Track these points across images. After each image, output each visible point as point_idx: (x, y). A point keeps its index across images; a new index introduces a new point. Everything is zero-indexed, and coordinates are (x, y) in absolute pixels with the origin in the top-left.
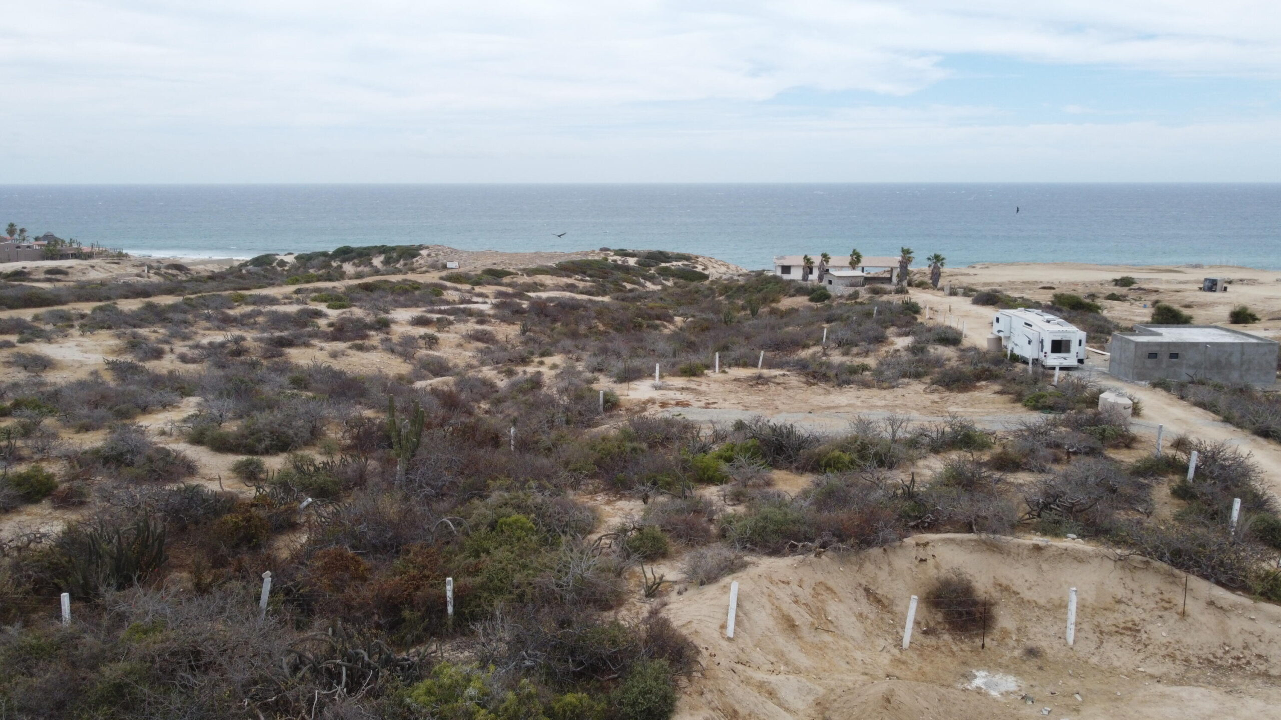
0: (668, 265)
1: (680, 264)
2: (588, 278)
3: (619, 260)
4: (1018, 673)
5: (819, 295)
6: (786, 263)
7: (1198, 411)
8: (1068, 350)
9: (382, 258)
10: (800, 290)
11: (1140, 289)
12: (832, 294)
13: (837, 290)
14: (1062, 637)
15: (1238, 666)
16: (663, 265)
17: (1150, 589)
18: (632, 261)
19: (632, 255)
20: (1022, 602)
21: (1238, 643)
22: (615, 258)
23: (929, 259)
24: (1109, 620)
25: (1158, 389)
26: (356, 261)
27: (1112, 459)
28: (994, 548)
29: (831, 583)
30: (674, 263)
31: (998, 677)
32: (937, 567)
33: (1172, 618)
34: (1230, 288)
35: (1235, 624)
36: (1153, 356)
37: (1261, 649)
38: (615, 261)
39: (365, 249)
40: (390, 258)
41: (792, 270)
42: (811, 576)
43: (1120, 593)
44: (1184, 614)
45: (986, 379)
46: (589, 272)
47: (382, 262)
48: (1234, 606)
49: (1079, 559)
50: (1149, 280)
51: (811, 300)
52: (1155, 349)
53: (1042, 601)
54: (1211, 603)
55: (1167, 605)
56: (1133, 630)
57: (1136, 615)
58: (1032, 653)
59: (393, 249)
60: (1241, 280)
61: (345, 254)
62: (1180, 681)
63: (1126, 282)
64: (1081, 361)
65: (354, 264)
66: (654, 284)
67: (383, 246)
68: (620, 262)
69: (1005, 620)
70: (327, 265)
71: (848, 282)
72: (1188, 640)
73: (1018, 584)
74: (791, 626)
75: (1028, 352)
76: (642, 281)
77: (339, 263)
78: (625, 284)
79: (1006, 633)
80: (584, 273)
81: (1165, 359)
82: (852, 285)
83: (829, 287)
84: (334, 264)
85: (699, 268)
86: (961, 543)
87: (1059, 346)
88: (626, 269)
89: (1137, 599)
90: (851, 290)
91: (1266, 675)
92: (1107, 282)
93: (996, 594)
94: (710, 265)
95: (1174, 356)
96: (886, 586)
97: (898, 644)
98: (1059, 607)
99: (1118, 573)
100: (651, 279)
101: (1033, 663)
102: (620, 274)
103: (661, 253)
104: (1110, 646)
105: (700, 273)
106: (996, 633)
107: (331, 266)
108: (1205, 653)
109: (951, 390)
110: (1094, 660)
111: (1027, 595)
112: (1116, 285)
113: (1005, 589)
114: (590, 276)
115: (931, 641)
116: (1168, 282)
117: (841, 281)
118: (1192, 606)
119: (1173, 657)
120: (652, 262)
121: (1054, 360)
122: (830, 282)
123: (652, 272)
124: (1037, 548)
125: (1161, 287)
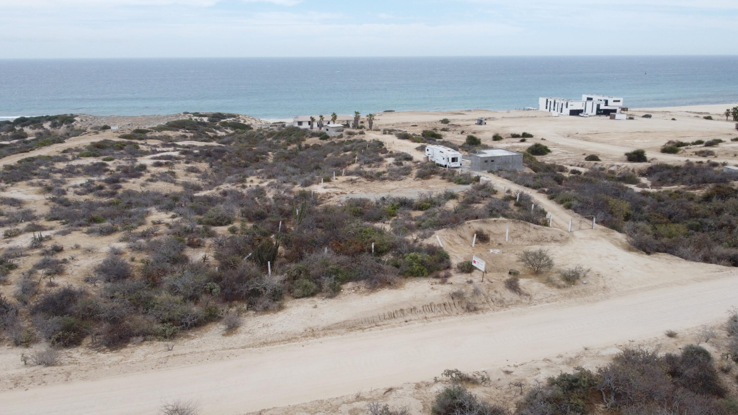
0: (225, 120)
1: (231, 119)
2: (187, 131)
3: (199, 119)
4: (499, 249)
5: (324, 136)
6: (300, 120)
7: (506, 180)
8: (457, 161)
9: (49, 123)
10: (314, 135)
11: (452, 125)
12: (330, 135)
13: (331, 133)
14: (505, 240)
15: (542, 240)
16: (223, 120)
17: (521, 227)
18: (205, 119)
19: (205, 116)
20: (494, 234)
21: (541, 236)
22: (195, 118)
23: (367, 116)
24: (514, 235)
25: (490, 174)
26: (32, 126)
27: (494, 198)
28: (485, 222)
29: (453, 234)
30: (228, 119)
31: (495, 250)
32: (473, 228)
33: (527, 232)
34: (488, 122)
35: (540, 232)
36: (486, 161)
37: (546, 236)
38: (196, 120)
39: (36, 118)
40: (56, 123)
41: (303, 123)
42: (449, 234)
43: (515, 229)
44: (529, 231)
45: (433, 174)
46: (186, 127)
47: (50, 126)
48: (539, 228)
49: (504, 222)
50: (454, 120)
51: (321, 139)
52: (486, 159)
53: (498, 233)
54: (534, 228)
55: (525, 230)
56: (519, 236)
57: (519, 233)
58: (500, 244)
59: (56, 117)
60: (489, 118)
61: (23, 122)
62: (531, 245)
63: (445, 121)
64: (461, 164)
65: (31, 128)
66: (221, 131)
67: (47, 116)
68: (199, 120)
69: (492, 238)
70: (12, 130)
71: (335, 129)
72: (531, 237)
73: (492, 230)
74: (450, 245)
75: (443, 163)
76: (214, 130)
77: (20, 128)
78: (207, 132)
79: (492, 241)
80: (184, 128)
81: (490, 162)
82: (338, 131)
83: (327, 132)
84: (18, 128)
85: (242, 122)
86: (477, 222)
87: (454, 160)
88: (204, 124)
89: (519, 230)
90: (339, 134)
91: (547, 241)
92: (438, 121)
93: (488, 233)
94: (247, 119)
95: (492, 161)
96: (464, 234)
97: (471, 246)
98: (503, 234)
99: (513, 224)
100: (218, 128)
101: (500, 246)
102: (202, 127)
103: (220, 114)
104: (515, 240)
105: (243, 124)
106: (491, 241)
107: (15, 129)
108: (535, 239)
109: (424, 179)
110: (513, 244)
111: (495, 232)
112: (442, 123)
113: (489, 231)
114: (188, 129)
115: (477, 245)
116: (462, 120)
117: (333, 129)
118: (531, 229)
119: (528, 240)
120: (216, 119)
121: (453, 165)
122: (327, 130)
123: (218, 125)
124: (495, 221)
125: (461, 123)
